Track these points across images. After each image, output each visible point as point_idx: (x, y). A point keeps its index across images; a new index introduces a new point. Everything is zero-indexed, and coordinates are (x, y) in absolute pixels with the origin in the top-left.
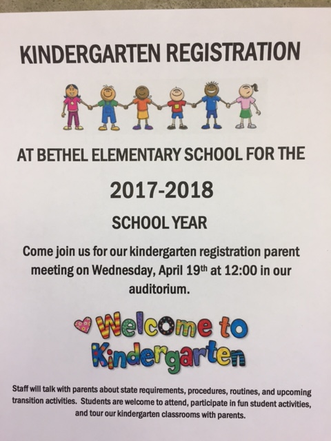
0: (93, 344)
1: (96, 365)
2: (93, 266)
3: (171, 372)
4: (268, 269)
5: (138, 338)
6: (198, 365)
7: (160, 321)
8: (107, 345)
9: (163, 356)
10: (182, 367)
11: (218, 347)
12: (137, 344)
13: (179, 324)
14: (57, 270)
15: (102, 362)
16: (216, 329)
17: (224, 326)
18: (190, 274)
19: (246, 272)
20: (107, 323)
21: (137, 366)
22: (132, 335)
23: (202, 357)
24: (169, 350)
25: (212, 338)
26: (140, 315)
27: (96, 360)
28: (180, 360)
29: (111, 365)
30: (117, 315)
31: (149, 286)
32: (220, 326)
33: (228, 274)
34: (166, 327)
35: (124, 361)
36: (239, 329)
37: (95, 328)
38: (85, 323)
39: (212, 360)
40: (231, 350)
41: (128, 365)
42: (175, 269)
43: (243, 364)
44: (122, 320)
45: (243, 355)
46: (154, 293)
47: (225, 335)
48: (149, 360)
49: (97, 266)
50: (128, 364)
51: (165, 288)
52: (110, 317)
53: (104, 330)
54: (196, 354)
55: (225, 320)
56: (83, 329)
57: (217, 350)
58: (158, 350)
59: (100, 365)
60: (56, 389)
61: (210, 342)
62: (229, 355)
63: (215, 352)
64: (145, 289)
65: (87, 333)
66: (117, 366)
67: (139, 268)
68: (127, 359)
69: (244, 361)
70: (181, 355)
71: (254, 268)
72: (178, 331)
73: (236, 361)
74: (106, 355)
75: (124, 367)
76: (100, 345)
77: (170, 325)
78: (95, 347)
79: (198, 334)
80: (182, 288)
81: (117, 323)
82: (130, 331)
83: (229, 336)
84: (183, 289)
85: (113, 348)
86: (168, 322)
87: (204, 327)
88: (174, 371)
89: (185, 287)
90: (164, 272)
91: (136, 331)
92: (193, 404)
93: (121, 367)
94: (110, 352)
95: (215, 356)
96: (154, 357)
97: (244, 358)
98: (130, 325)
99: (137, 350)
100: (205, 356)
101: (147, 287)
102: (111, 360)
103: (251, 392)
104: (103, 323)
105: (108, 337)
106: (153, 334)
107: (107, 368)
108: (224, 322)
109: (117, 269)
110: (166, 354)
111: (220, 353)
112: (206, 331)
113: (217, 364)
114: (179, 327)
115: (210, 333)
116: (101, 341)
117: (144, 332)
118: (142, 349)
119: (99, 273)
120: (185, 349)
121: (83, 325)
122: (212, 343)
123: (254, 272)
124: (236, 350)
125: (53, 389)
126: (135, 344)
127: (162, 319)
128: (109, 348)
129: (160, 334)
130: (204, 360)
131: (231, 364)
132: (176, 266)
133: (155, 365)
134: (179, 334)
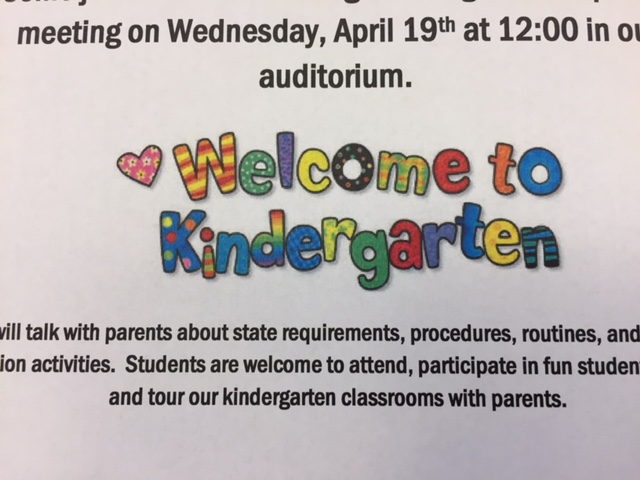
0: (164, 214)
1: (169, 268)
2: (170, 22)
3: (365, 284)
4: (605, 26)
5: (279, 197)
6: (435, 265)
7: (336, 157)
8: (199, 216)
9: (345, 244)
10: (395, 272)
11: (486, 218)
12: (277, 214)
13: (387, 162)
14: (81, 32)
15: (187, 261)
16: (482, 174)
17: (502, 164)
18: (412, 38)
19: (552, 33)
20: (202, 160)
21: (276, 271)
22: (265, 191)
23: (445, 246)
24: (362, 228)
25: (470, 197)
26: (286, 140)
27: (169, 255)
28: (389, 253)
29: (209, 268)
30: (228, 141)
31: (309, 69)
32: (491, 168)
33: (507, 37)
34: (352, 169)
35: (244, 257)
36: (540, 174)
37: (170, 173)
38: (146, 161)
39: (473, 252)
40: (520, 226)
41: (255, 268)
42: (373, 27)
43: (553, 262)
44: (241, 154)
45: (553, 238)
46: (323, 85)
47: (503, 188)
48: (307, 255)
49: (180, 22)
50: (253, 266)
51: (349, 73)
52: (211, 145)
53: (194, 177)
54: (431, 237)
55: (503, 152)
56: (141, 175)
57: (485, 227)
58: (331, 230)
59: (180, 268)
60: (61, 333)
61: (467, 206)
62: (515, 238)
63: (480, 232)
64: (300, 76)
65: (149, 185)
66: (224, 272)
67: (284, 26)
68: (250, 253)
69: (557, 253)
70: (391, 240)
71: (569, 24)
72: (383, 180)
73: (535, 255)
74: (197, 244)
75: (242, 272)
76: (183, 216)
77: (364, 165)
78: (168, 222)
79: (433, 187)
80: (391, 73)
81: (228, 160)
82: (259, 181)
83: (513, 191)
84: (396, 75)
85: (215, 223)
86: (358, 158)
87: (450, 169)
88: (373, 280)
89: (399, 72)
90: (347, 34)
91: (276, 182)
92: (425, 368)
93: (237, 273)
94: (207, 234)
95: (479, 243)
96: (322, 247)
97: (556, 245)
98: (261, 166)
99: (278, 228)
100: (452, 243)
101: (304, 72)
102: (209, 256)
103: (578, 335)
104: (192, 162)
105: (203, 195)
106: (319, 188)
107: (199, 276)
108: (501, 157)
109: (230, 27)
110: (352, 239)
111: (493, 233)
112: (455, 178)
113: (485, 262)
114: (385, 171)
115: (464, 185)
116: (185, 207)
117: (296, 183)
118: (289, 228)
119: (185, 39)
120: (401, 226)
121: (141, 167)
122: (472, 210)
123: (570, 33)
124: (533, 226)
125: (54, 334)
126: (272, 213)
127: (343, 150)
128: (206, 224)
129: (336, 189)
130: (451, 252)
131: (522, 263)
132: (377, 21)
133: (325, 267)
134: (386, 189)
